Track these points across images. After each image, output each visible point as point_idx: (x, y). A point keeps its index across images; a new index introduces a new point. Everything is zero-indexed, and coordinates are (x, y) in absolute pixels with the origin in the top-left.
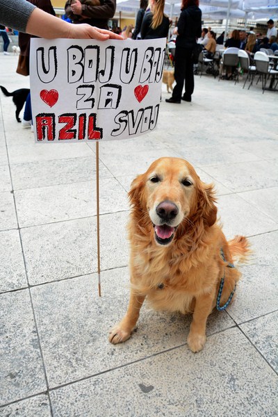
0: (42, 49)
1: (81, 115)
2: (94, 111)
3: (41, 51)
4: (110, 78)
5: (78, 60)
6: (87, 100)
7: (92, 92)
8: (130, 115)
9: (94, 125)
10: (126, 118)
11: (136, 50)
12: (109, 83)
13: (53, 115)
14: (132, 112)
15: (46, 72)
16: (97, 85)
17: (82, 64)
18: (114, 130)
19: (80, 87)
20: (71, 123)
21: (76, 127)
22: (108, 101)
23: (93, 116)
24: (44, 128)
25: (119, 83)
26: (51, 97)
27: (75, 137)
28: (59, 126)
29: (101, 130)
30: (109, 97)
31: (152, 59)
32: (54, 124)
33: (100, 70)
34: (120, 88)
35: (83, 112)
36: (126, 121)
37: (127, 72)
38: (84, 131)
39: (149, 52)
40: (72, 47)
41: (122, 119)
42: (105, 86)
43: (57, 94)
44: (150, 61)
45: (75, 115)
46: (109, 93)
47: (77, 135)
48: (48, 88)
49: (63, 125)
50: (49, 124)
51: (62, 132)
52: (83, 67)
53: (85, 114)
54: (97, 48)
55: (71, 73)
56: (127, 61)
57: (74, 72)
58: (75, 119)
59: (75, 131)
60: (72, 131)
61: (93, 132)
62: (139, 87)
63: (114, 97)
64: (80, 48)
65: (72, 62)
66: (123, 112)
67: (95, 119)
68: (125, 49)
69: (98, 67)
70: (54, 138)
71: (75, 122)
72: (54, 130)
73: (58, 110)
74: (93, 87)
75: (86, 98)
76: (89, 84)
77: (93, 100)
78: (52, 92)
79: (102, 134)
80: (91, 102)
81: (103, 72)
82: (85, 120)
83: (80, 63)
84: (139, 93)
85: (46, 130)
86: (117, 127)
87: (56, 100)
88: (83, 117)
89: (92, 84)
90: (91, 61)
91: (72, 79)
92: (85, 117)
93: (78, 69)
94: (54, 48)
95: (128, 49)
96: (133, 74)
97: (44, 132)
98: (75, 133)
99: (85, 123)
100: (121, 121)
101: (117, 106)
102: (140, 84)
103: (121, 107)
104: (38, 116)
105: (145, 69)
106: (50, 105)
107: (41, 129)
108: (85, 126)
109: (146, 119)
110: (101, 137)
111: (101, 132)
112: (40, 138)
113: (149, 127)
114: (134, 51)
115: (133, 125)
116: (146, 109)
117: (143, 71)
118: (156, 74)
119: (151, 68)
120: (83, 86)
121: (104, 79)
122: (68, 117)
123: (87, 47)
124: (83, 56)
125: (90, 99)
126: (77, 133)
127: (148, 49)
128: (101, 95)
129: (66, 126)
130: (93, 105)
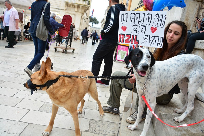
0: (123, 14)
1: (133, 35)
2: (137, 34)
3: (123, 15)
4: (143, 24)
5: (133, 17)
7: (137, 28)
8: (149, 37)
9: (137, 39)
10: (147, 38)
11: (152, 14)
12: (142, 25)
13: (124, 34)
14: (149, 36)
15: (124, 21)
16: (139, 26)
17: (134, 19)
18: (143, 42)
19: (133, 26)
20: (129, 37)
21: (131, 39)
22: (142, 31)
23: (136, 36)
24: (121, 38)
25: (145, 25)
26: (124, 29)
27: (130, 43)
28: (126, 38)
29: (138, 41)
30: (142, 30)
31: (159, 18)
32: (124, 37)
34: (146, 27)
35: (133, 34)
36: (147, 39)
37: (148, 21)
38: (133, 41)
39: (157, 16)
40: (132, 13)
42: (141, 26)
43: (126, 28)
44: (158, 19)
45: (131, 35)
46: (142, 28)
48: (124, 26)
49: (127, 38)
51: (126, 40)
54: (140, 14)
55: (131, 21)
56: (149, 18)
57: (132, 21)
59: (130, 40)
61: (136, 42)
62: (153, 27)
63: (144, 30)
64: (134, 14)
65: (132, 18)
66: (146, 35)
67: (137, 37)
68: (148, 14)
69: (139, 20)
70: (124, 42)
71: (131, 37)
72: (124, 39)
73: (126, 33)
74: (137, 26)
75: (135, 29)
76: (136, 25)
77: (137, 30)
78: (125, 27)
79: (139, 43)
81: (141, 22)
82: (134, 37)
83: (134, 18)
84: (152, 30)
90: (137, 18)
91: (131, 23)
92: (134, 36)
93: (133, 20)
94: (127, 14)
95: (149, 14)
96: (150, 22)
98: (130, 41)
99: (134, 38)
100: (145, 39)
101: (144, 33)
102: (153, 26)
103: (146, 34)
104: (120, 34)
105: (155, 21)
106: (124, 31)
107: (120, 39)
108: (133, 39)
109: (156, 41)
110: (138, 44)
111: (139, 42)
112: (119, 42)
113: (157, 45)
114: (151, 14)
115: (150, 42)
116: (156, 37)
117: (154, 22)
118: (161, 24)
119: (158, 21)
120: (134, 26)
121: (141, 24)
122: (129, 35)
123: (137, 13)
124: (135, 16)
125: (136, 30)
126: (131, 41)
127: (157, 14)
128: (139, 29)
129: (128, 38)
130: (137, 32)
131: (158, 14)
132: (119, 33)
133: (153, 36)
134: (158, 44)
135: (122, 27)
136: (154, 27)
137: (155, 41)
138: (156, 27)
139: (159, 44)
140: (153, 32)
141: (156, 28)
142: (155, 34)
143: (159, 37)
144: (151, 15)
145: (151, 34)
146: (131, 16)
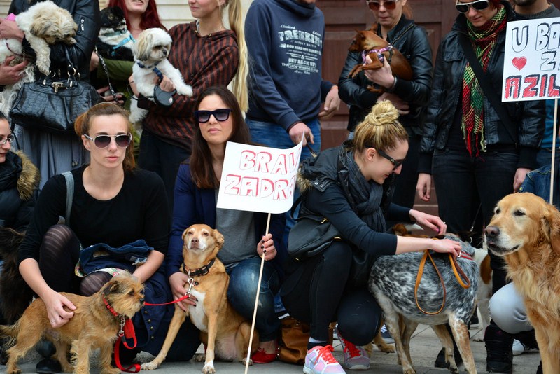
0: (517, 29)
1: (543, 76)
2: (554, 72)
3: (515, 31)
5: (545, 33)
6: (550, 63)
7: (555, 56)
9: (554, 83)
15: (519, 44)
19: (545, 53)
20: (534, 83)
21: (538, 86)
23: (554, 76)
24: (511, 88)
26: (520, 63)
27: (536, 95)
28: (524, 86)
32: (520, 84)
35: (545, 73)
38: (545, 89)
40: (541, 24)
43: (526, 60)
45: (538, 76)
47: (539, 93)
48: (519, 56)
49: (528, 84)
50: (516, 85)
51: (526, 90)
52: (549, 38)
53: (547, 75)
55: (538, 43)
57: (541, 42)
58: (538, 79)
59: (537, 89)
60: (534, 89)
61: (553, 90)
64: (547, 25)
65: (540, 35)
67: (555, 79)
70: (518, 96)
71: (538, 82)
72: (519, 89)
73: (525, 72)
74: (555, 52)
75: (549, 61)
76: (553, 50)
77: (555, 63)
78: (521, 58)
82: (547, 80)
83: (546, 35)
85: (513, 90)
87: (525, 64)
88: (545, 77)
89: (555, 50)
90: (555, 33)
91: (539, 47)
92: (547, 77)
93: (545, 40)
94: (527, 27)
97: (511, 91)
98: (537, 91)
99: (546, 82)
104: (508, 78)
106: (519, 69)
107: (509, 89)
108: (546, 85)
112: (506, 97)
120: (548, 52)
122: (533, 78)
123: (553, 23)
124: (549, 30)
125: (552, 63)
126: (539, 91)
129: (531, 85)
130: (554, 67)
132: (505, 77)
135: (514, 60)
146: (540, 31)
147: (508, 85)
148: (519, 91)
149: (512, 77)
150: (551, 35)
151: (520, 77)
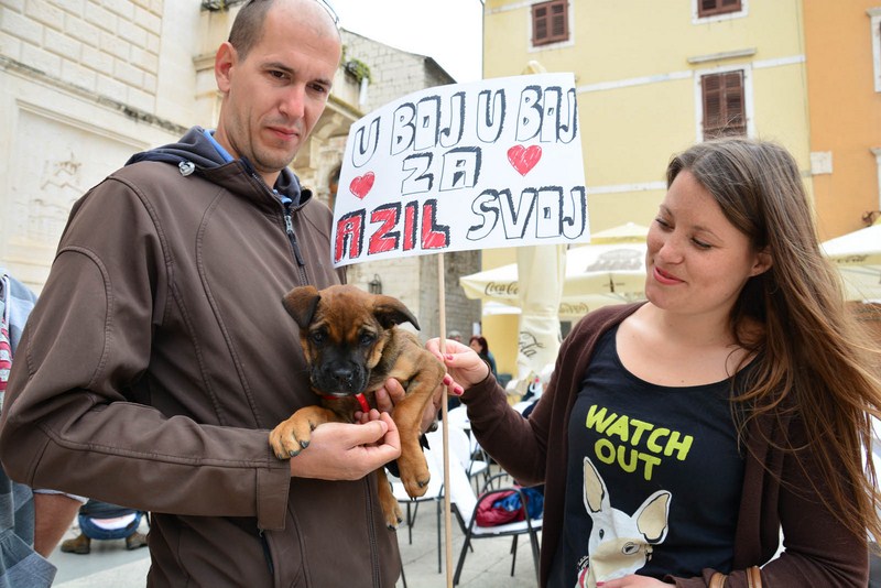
0: (363, 129)
1: (409, 205)
2: (432, 194)
4: (460, 138)
5: (406, 121)
6: (420, 178)
7: (430, 163)
8: (503, 197)
9: (434, 220)
10: (495, 204)
11: (501, 92)
12: (459, 146)
14: (507, 192)
16: (438, 152)
17: (412, 126)
18: (473, 229)
19: (409, 157)
20: (391, 221)
21: (400, 227)
22: (457, 176)
23: (432, 203)
24: (346, 238)
25: (475, 143)
26: (363, 186)
27: (396, 246)
28: (371, 229)
29: (446, 229)
30: (459, 169)
31: (541, 103)
32: (363, 227)
33: (441, 128)
34: (478, 151)
35: (412, 199)
36: (496, 210)
37: (489, 124)
38: (414, 234)
39: (533, 95)
40: (401, 107)
41: (486, 205)
42: (452, 151)
43: (374, 176)
44: (536, 106)
45: (398, 205)
46: (459, 162)
47: (401, 242)
49: (378, 225)
50: (354, 230)
51: (375, 238)
52: (414, 129)
53: (416, 202)
54: (438, 98)
56: (488, 108)
57: (400, 138)
58: (399, 212)
59: (398, 234)
60: (391, 234)
61: (431, 235)
62: (517, 148)
63: (469, 168)
64: (411, 105)
65: (399, 125)
66: (487, 192)
67: (434, 210)
68: (482, 93)
69: (438, 125)
70: (360, 251)
71: (398, 218)
72: (362, 237)
73: (370, 202)
74: (430, 155)
75: (418, 174)
76: (424, 152)
77: (431, 176)
78: (366, 177)
79: (448, 237)
80: (428, 179)
81: (447, 131)
82: (416, 212)
83: (410, 124)
84: (519, 158)
85: (349, 241)
86: (477, 221)
87: (371, 185)
88: (413, 208)
89: (429, 151)
90: (426, 118)
91: (397, 148)
92: (416, 207)
93: (407, 133)
94: (378, 119)
95: (488, 92)
96: (501, 127)
97: (345, 244)
98: (398, 239)
99: (417, 218)
100: (484, 209)
101: (475, 182)
102: (517, 143)
103: (483, 185)
104: (342, 219)
105: (525, 119)
106: (361, 198)
107: (343, 239)
108: (415, 225)
109: (546, 210)
110: (448, 243)
111: (448, 233)
112: (338, 257)
113: (561, 230)
114: (498, 92)
115: (515, 219)
116: (542, 189)
117: (521, 121)
118: (558, 128)
119: (542, 116)
120: (414, 156)
121: (449, 141)
122: (388, 211)
123: (422, 101)
124: (414, 114)
125: (426, 176)
126: (401, 238)
127: (528, 88)
128: (444, 167)
129: (383, 227)
130: (430, 185)
131: (537, 88)
132: (337, 217)
133: (526, 191)
134: (566, 224)
136: (526, 145)
137: (542, 212)
138: (535, 142)
139: (571, 223)
140: (523, 170)
141: (533, 148)
142: (536, 178)
143: (560, 189)
144: (499, 95)
145: (515, 182)
147: (340, 233)
148: (361, 242)
149: (347, 216)
150: (419, 122)
151: (363, 212)
